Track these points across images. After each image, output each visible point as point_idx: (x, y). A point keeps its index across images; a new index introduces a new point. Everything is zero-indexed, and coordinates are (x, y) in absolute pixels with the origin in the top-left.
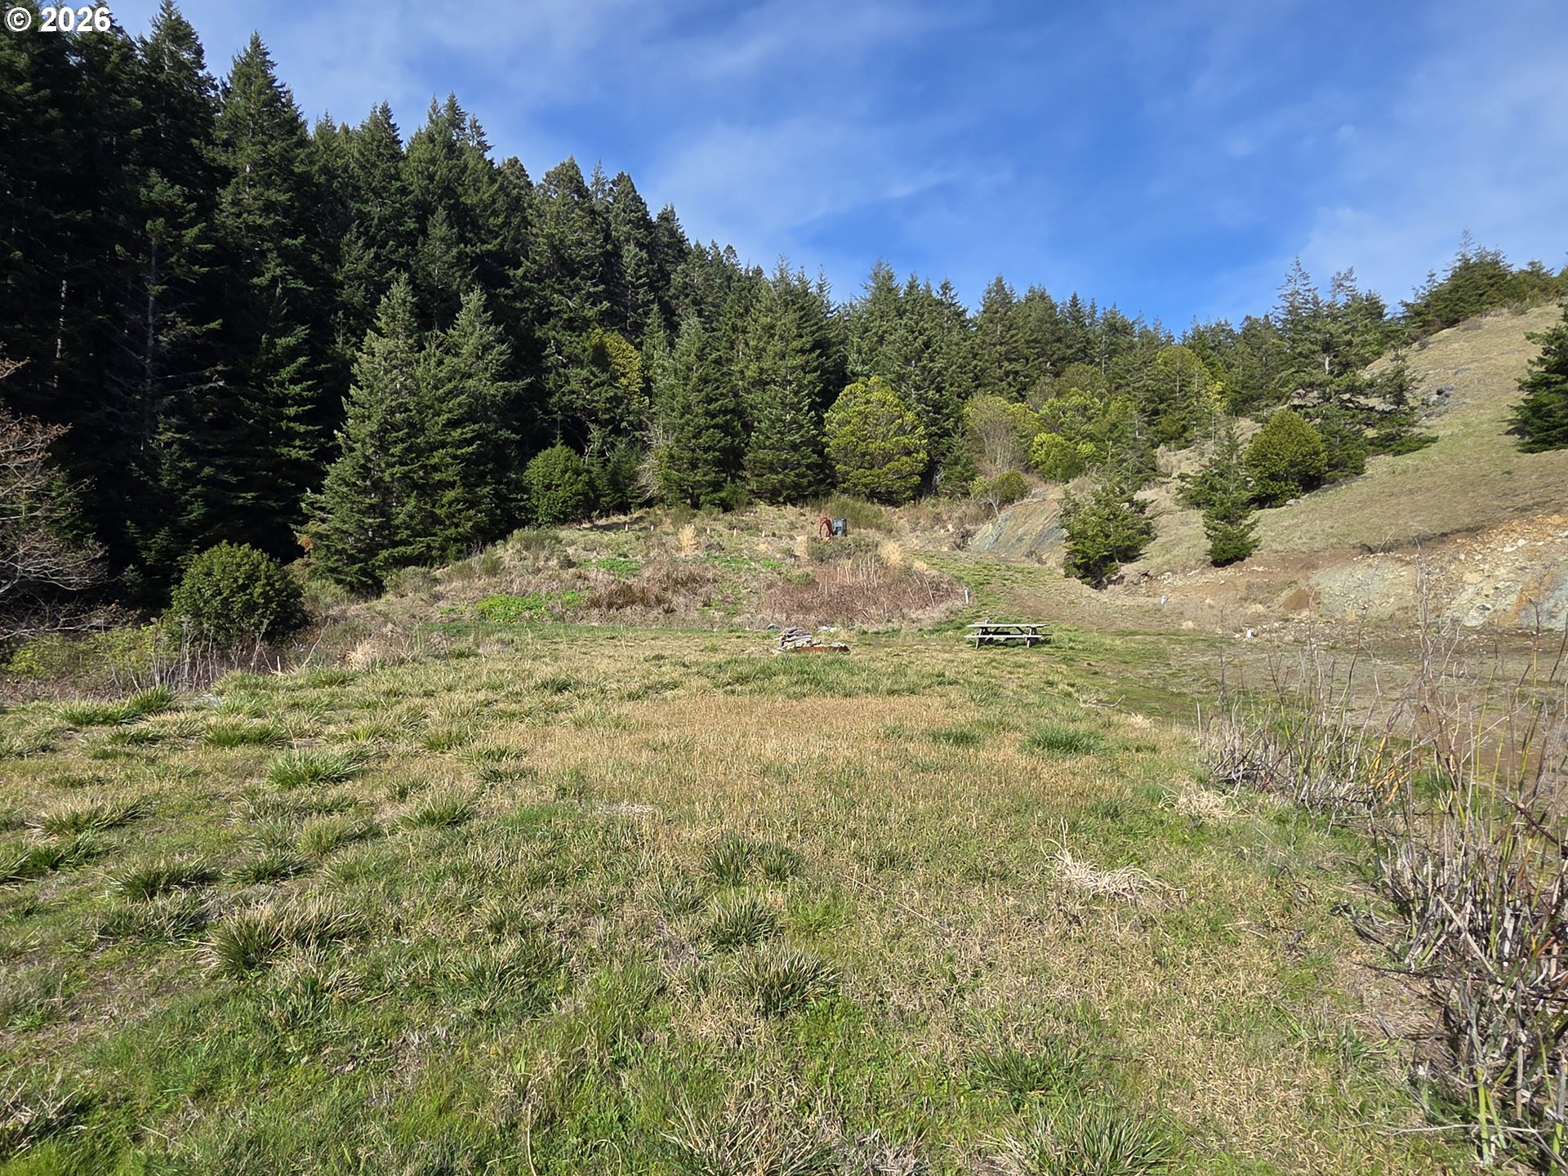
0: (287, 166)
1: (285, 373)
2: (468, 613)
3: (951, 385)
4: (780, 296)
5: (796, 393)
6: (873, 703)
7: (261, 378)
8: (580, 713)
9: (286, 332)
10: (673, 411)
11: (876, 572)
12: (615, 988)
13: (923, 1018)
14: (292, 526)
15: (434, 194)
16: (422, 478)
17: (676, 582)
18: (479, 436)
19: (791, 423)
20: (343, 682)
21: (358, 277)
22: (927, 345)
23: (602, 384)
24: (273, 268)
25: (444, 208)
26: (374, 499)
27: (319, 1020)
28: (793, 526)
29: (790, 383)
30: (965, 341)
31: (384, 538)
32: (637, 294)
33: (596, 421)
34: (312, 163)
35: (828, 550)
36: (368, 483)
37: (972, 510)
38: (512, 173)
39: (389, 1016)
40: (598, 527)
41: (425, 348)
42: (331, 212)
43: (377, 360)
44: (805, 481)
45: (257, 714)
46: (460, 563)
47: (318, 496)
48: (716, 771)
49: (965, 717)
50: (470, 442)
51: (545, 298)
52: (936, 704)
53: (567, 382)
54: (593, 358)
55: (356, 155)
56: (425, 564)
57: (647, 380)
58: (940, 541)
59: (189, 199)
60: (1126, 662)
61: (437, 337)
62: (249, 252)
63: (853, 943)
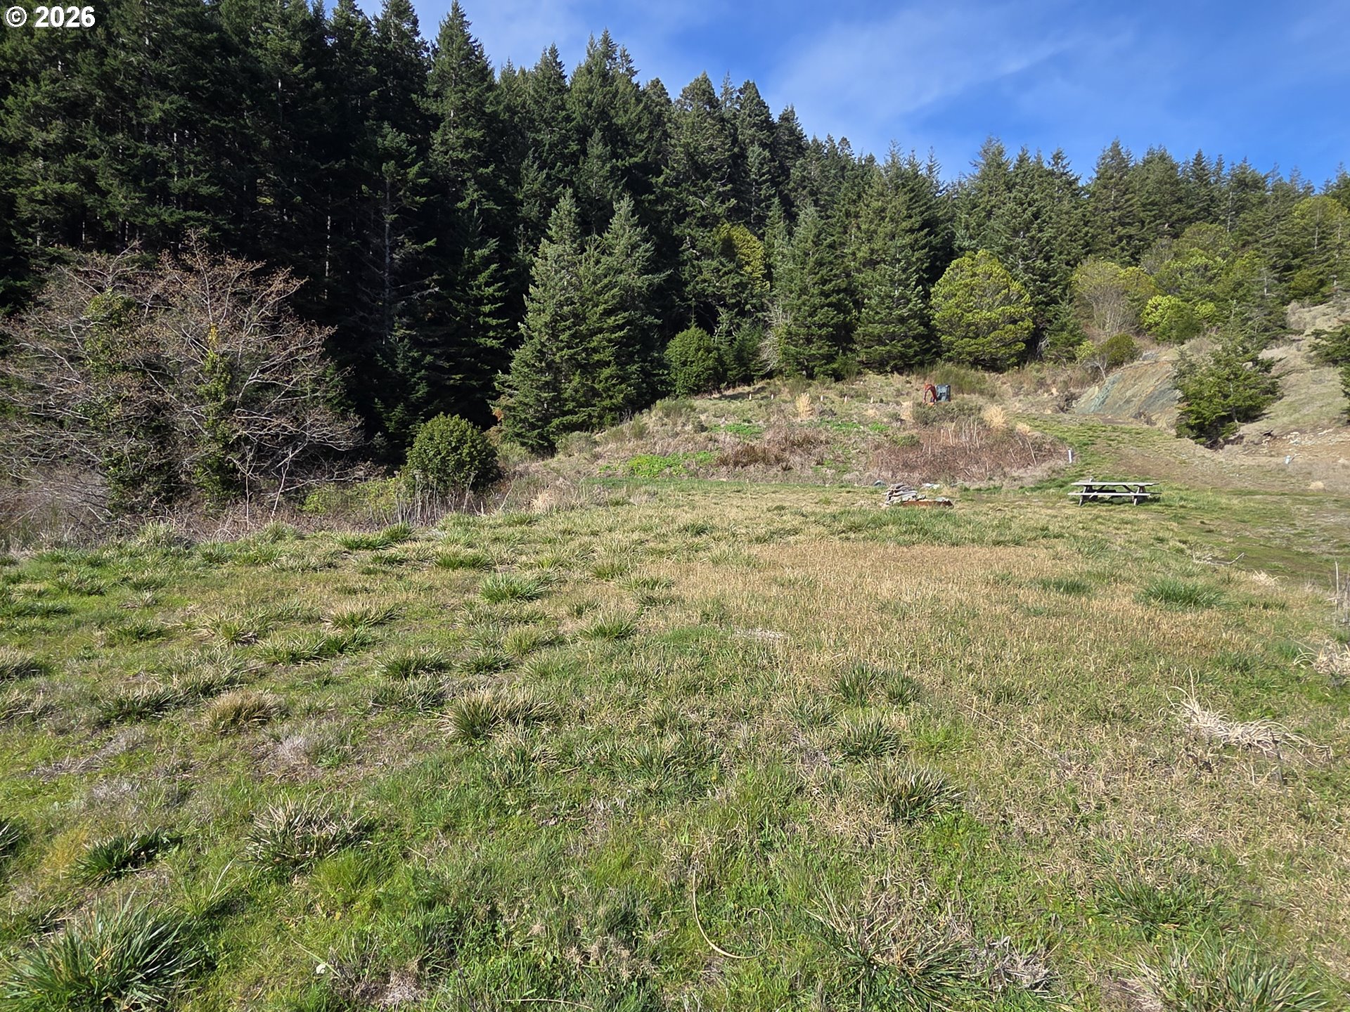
0: (480, 108)
1: (482, 278)
2: (621, 469)
3: (1060, 253)
4: (891, 181)
5: (904, 271)
6: (982, 552)
7: (465, 284)
8: (716, 552)
9: (482, 245)
10: (791, 292)
11: (978, 434)
12: (760, 783)
13: (1047, 841)
14: (489, 401)
15: (592, 118)
16: (584, 359)
17: (793, 444)
18: (628, 322)
19: (899, 299)
20: (530, 522)
21: (534, 196)
22: (1036, 216)
23: (730, 272)
24: (472, 193)
25: (600, 130)
26: (548, 377)
27: (528, 783)
28: (899, 393)
29: (899, 261)
30: (1076, 208)
31: (556, 409)
32: (760, 190)
33: (725, 305)
34: (499, 103)
35: (933, 415)
36: (543, 364)
37: (1078, 374)
38: (654, 93)
39: (581, 786)
40: (726, 397)
41: (585, 250)
42: (514, 143)
43: (549, 263)
44: (911, 352)
45: (470, 545)
46: (614, 429)
47: (506, 376)
48: (836, 606)
49: (1072, 568)
50: (621, 328)
51: (681, 200)
52: (1042, 556)
53: (700, 272)
54: (722, 249)
55: (532, 92)
56: (587, 430)
57: (769, 267)
58: (1043, 405)
59: (411, 143)
60: (1244, 522)
61: (595, 240)
62: (454, 182)
63: (974, 766)
